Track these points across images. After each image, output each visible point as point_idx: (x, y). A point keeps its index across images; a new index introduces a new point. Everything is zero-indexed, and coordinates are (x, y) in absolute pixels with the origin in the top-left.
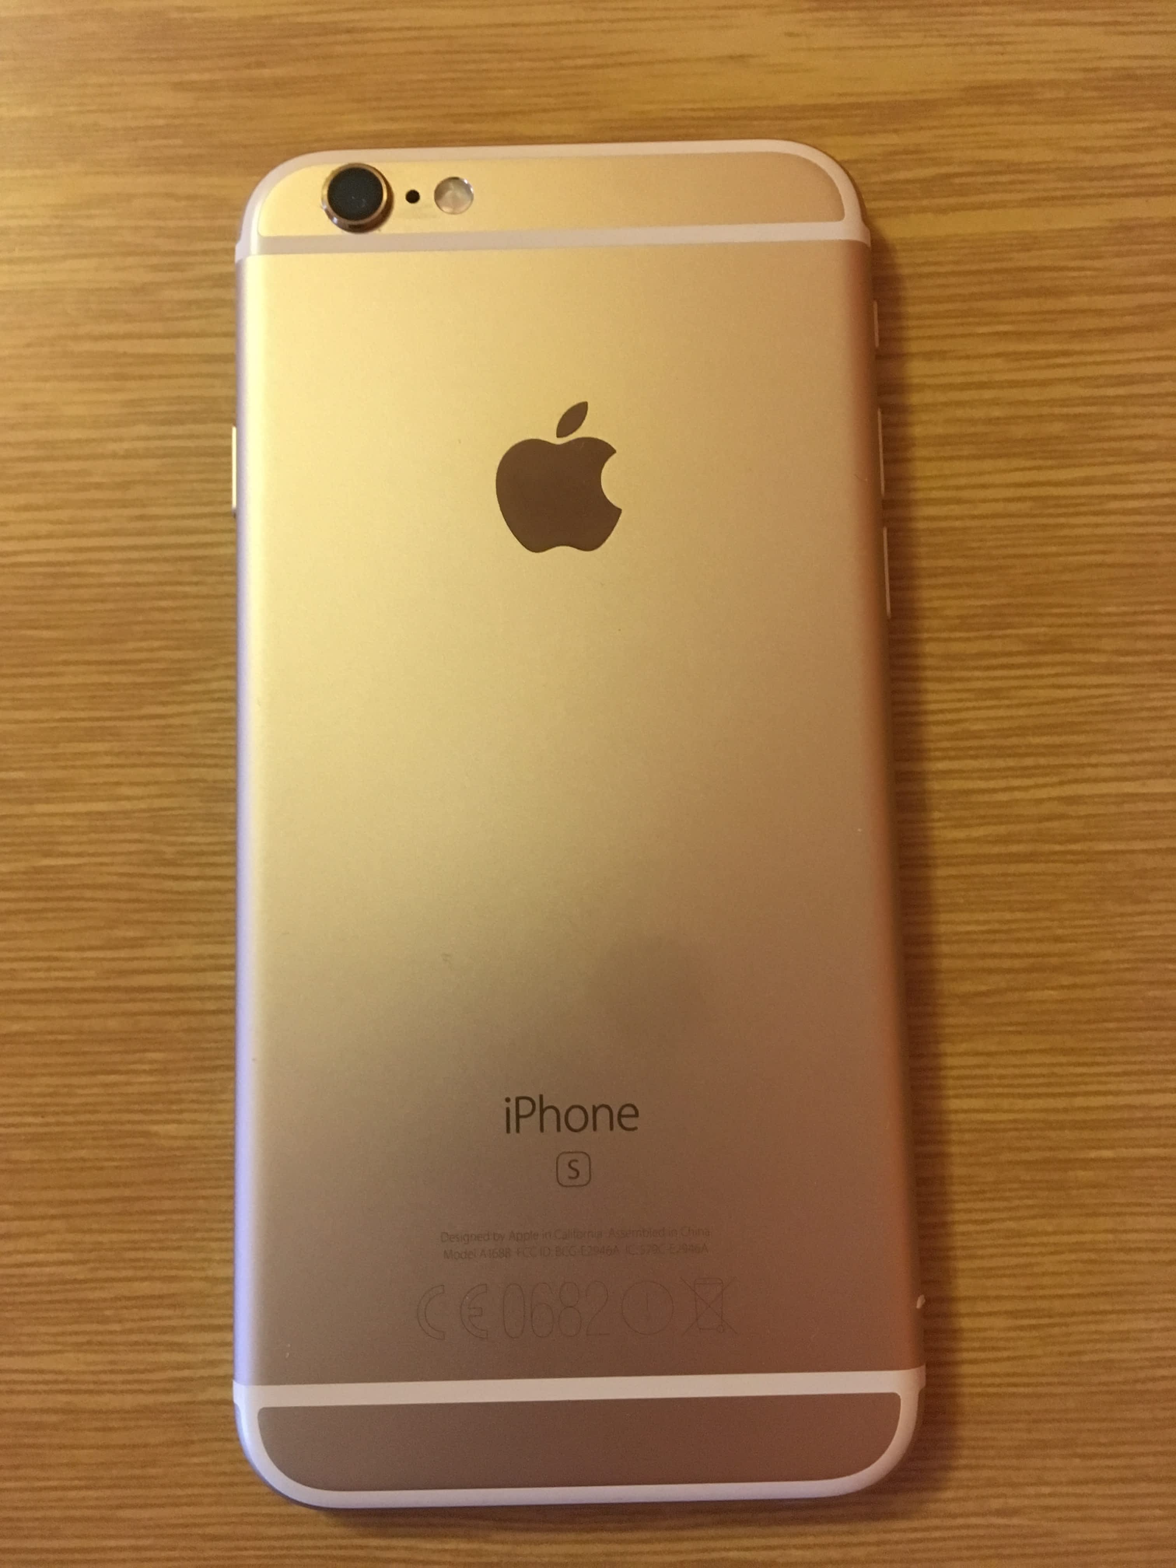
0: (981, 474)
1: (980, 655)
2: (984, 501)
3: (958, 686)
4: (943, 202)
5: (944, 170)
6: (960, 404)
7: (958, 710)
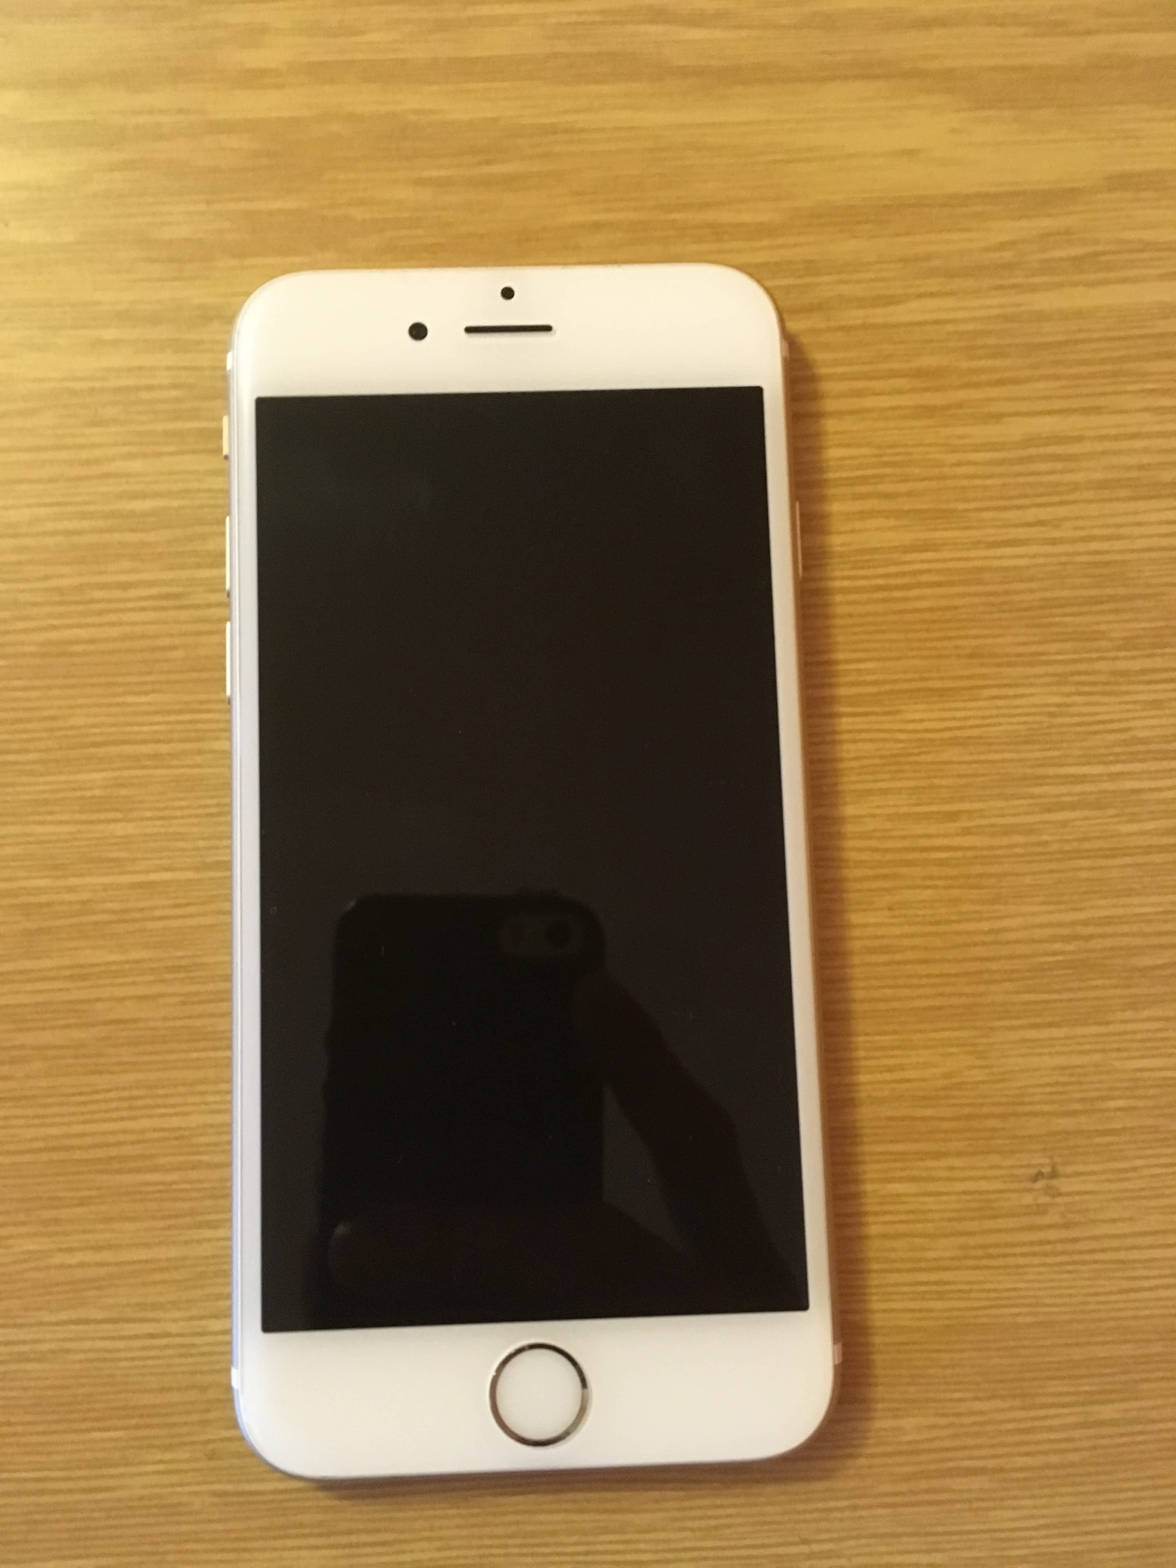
0: (1136, 513)
1: (1143, 672)
2: (1141, 537)
3: (1127, 698)
4: (1092, 277)
5: (1091, 249)
6: (1115, 453)
7: (1127, 720)
